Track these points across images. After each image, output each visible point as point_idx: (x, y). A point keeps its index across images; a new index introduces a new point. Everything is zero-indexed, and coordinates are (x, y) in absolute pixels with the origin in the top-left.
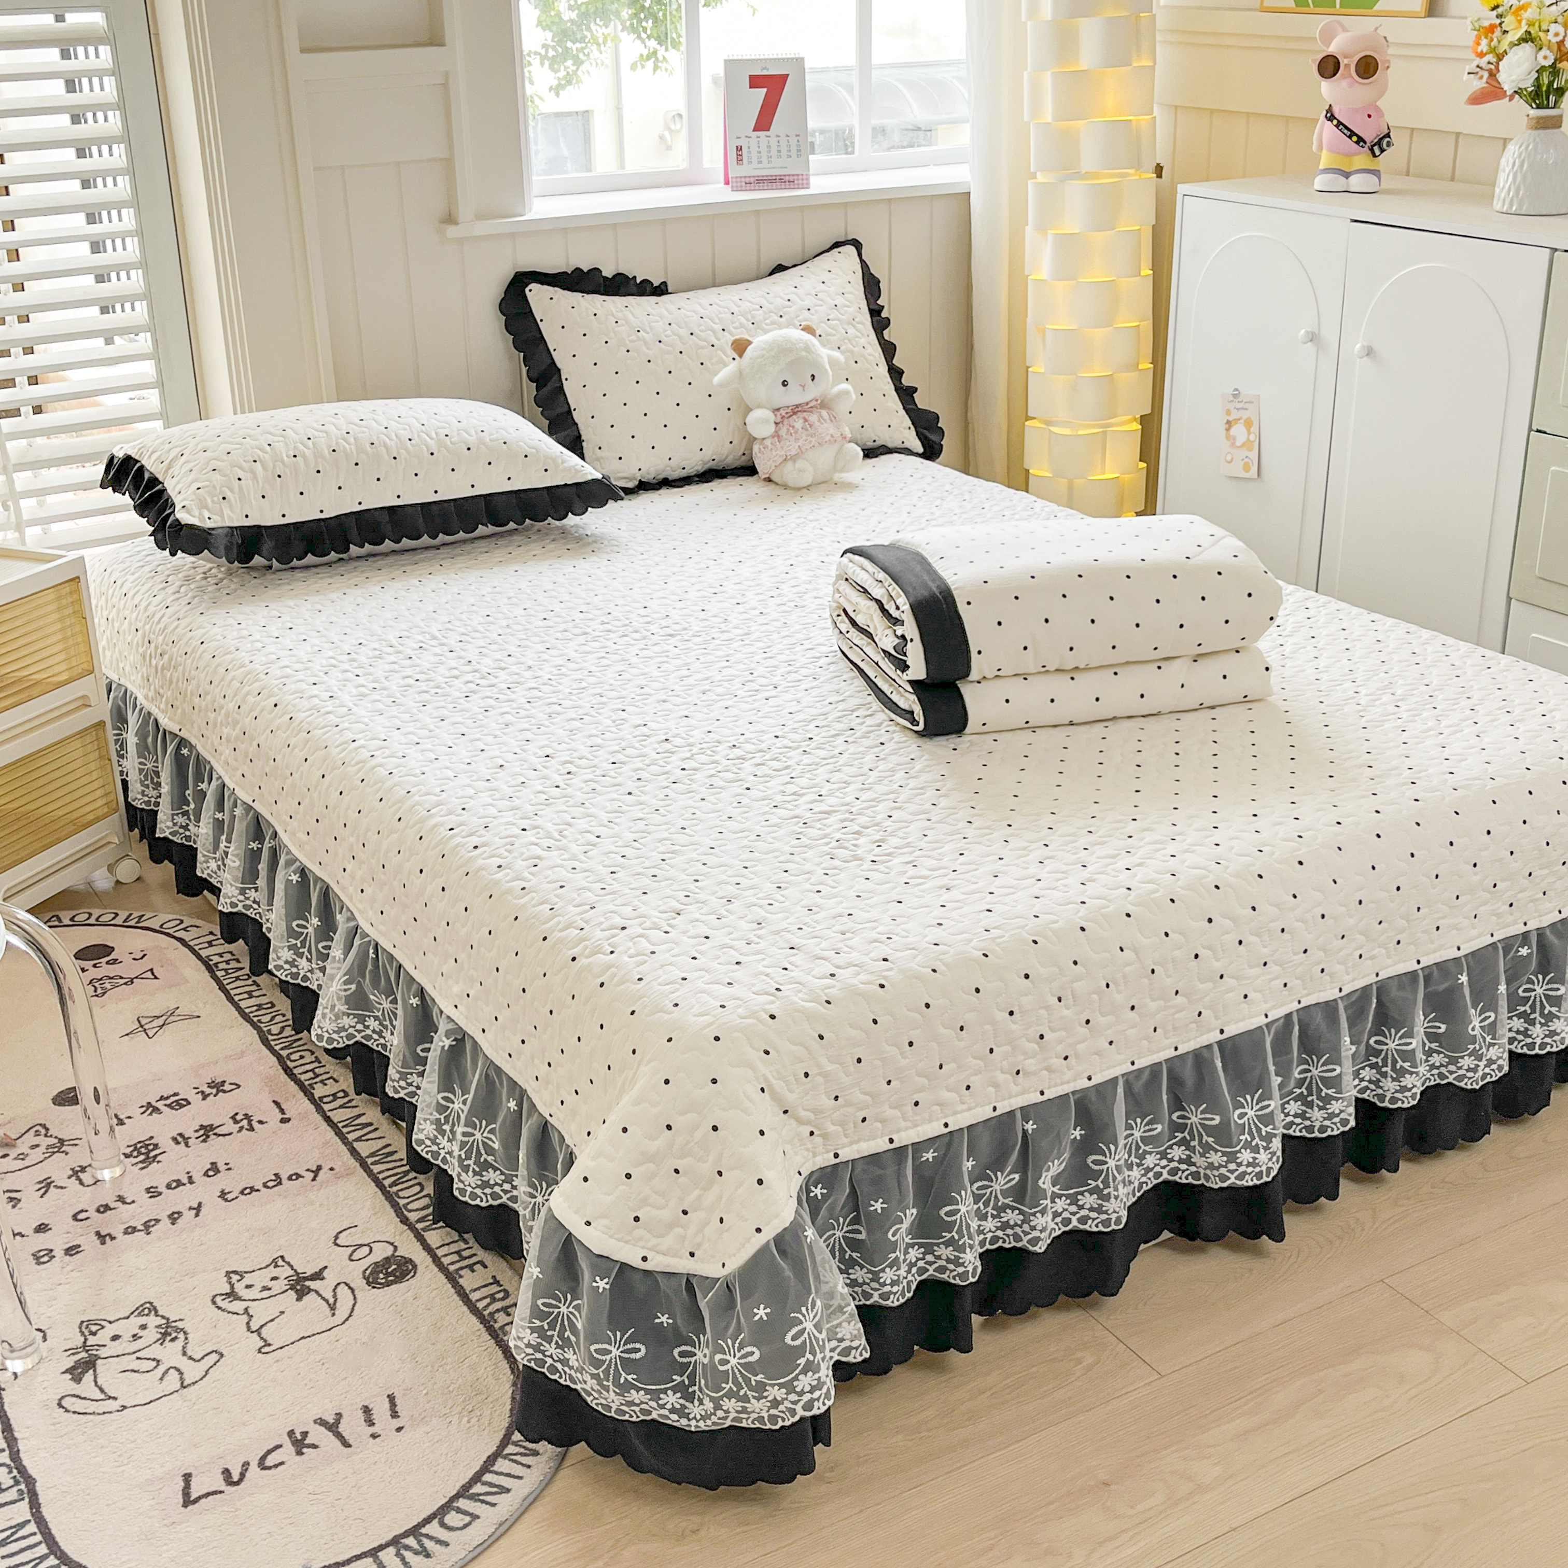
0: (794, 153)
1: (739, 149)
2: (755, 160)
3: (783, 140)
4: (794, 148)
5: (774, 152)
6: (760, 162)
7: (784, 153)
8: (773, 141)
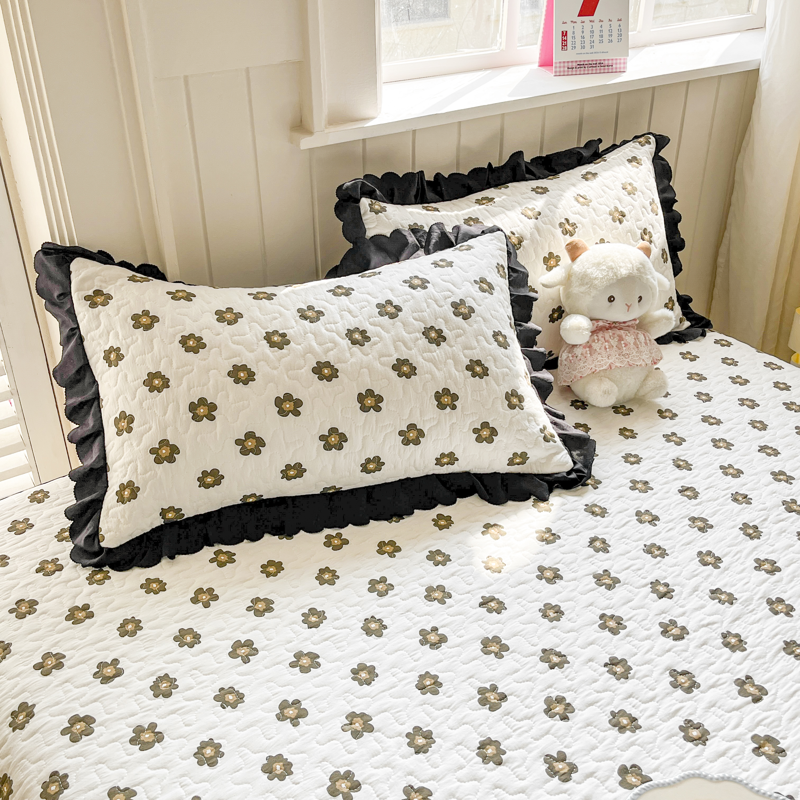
0: (615, 37)
1: (564, 34)
2: (578, 45)
3: (606, 25)
4: (615, 33)
5: (596, 38)
6: (583, 47)
7: (606, 38)
8: (597, 26)
